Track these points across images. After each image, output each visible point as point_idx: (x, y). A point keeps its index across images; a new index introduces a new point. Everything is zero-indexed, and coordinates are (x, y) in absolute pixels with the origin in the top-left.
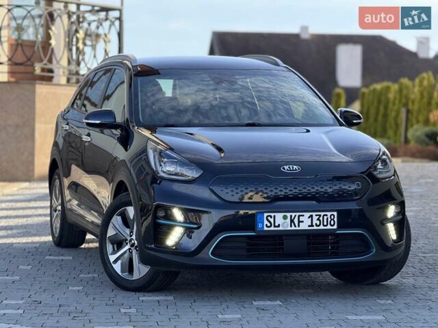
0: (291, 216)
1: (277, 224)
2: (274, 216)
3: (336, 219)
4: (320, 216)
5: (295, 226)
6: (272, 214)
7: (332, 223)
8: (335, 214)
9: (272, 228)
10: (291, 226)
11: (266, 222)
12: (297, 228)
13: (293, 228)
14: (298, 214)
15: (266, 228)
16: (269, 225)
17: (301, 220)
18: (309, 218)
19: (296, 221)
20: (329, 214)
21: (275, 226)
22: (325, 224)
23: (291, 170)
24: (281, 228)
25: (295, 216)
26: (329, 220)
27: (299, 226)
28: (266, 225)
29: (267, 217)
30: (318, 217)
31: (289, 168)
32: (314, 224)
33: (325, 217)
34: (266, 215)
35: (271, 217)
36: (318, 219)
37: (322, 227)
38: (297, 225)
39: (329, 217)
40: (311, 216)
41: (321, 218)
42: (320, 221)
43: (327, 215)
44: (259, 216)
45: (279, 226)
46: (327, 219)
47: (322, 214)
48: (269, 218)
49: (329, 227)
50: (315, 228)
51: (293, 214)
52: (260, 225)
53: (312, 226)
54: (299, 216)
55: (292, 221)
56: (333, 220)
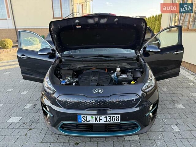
0: (95, 117)
1: (88, 120)
2: (87, 117)
3: (119, 118)
4: (111, 117)
5: (97, 121)
6: (86, 116)
7: (117, 120)
8: (119, 116)
9: (86, 122)
10: (95, 121)
11: (82, 119)
12: (99, 122)
13: (96, 122)
14: (99, 116)
15: (82, 122)
16: (84, 120)
17: (100, 119)
18: (105, 118)
19: (98, 119)
20: (116, 116)
21: (87, 121)
22: (114, 120)
23: (97, 92)
24: (90, 122)
25: (97, 117)
26: (116, 118)
27: (99, 121)
28: (83, 121)
29: (83, 117)
30: (110, 117)
31: (97, 91)
32: (107, 120)
33: (114, 118)
34: (82, 116)
35: (85, 117)
36: (110, 118)
37: (112, 122)
38: (98, 121)
39: (116, 117)
40: (106, 117)
41: (111, 118)
42: (111, 119)
43: (114, 117)
44: (79, 117)
45: (89, 121)
46: (115, 118)
47: (112, 116)
48: (84, 117)
49: (116, 122)
50: (108, 122)
51: (96, 116)
52: (80, 120)
53: (106, 121)
54: (99, 117)
55: (96, 119)
56: (118, 118)
